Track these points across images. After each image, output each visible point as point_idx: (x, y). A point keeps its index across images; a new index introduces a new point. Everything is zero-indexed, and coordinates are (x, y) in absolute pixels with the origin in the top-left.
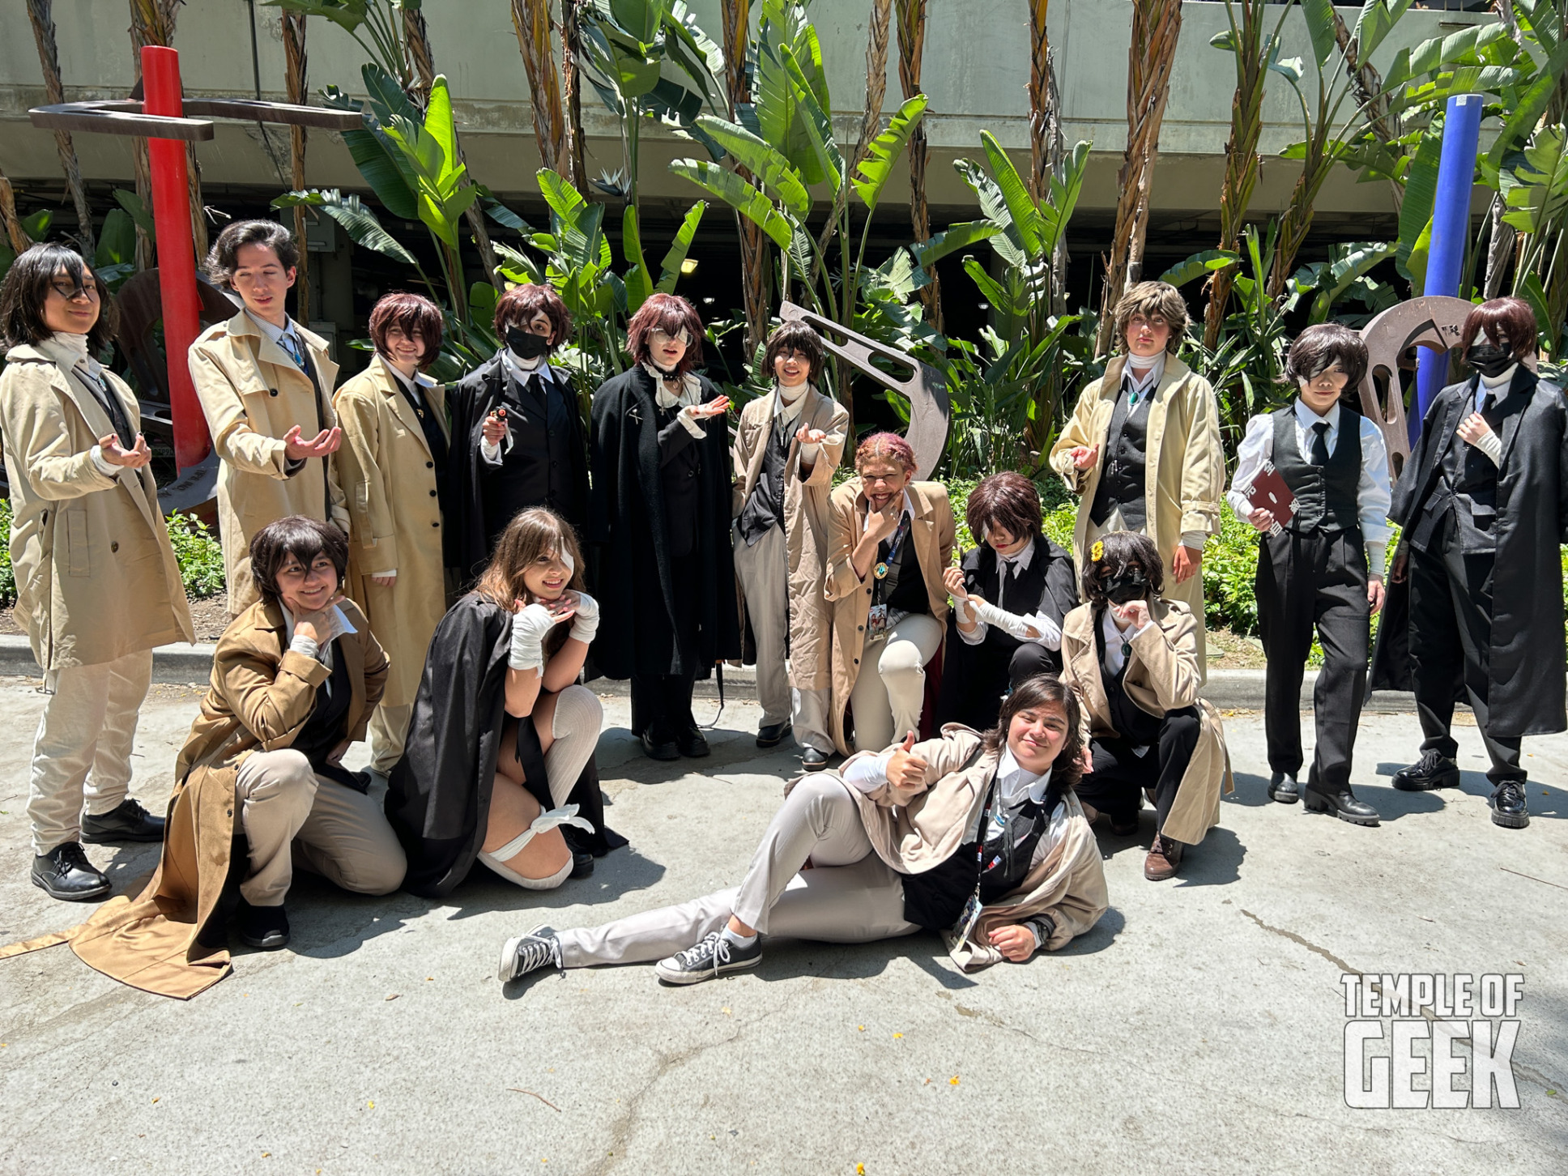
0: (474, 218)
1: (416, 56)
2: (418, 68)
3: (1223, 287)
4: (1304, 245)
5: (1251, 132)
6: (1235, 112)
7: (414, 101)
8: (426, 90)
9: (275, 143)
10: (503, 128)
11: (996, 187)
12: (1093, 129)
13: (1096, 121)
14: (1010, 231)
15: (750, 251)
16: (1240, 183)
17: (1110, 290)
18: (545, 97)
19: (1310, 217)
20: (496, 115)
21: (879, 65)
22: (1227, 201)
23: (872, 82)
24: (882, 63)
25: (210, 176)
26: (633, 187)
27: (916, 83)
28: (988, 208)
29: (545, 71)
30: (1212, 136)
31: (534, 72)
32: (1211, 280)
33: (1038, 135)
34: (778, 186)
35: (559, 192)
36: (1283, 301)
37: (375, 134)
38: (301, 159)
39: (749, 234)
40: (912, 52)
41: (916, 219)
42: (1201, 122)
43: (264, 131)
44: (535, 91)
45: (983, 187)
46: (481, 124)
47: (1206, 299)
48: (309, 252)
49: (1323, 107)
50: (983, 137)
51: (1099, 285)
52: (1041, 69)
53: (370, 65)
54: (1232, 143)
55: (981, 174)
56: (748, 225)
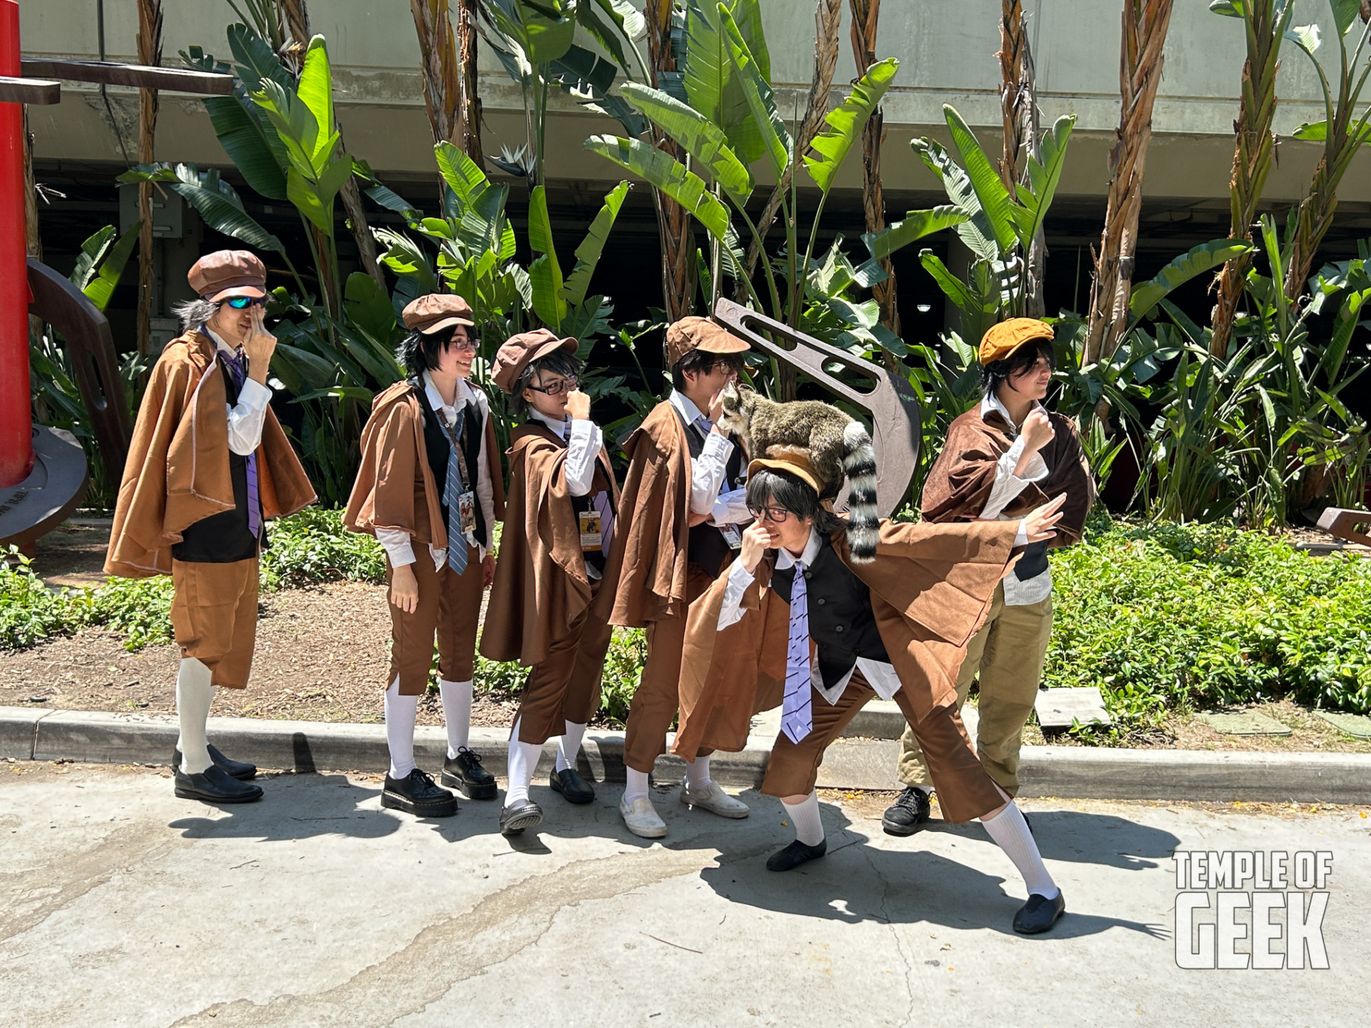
0: (350, 200)
1: (290, 16)
2: (291, 29)
3: (1234, 286)
4: (1324, 240)
5: (1265, 108)
6: (1245, 85)
7: (286, 65)
8: (302, 55)
9: (119, 113)
10: (385, 98)
11: (961, 172)
12: (1071, 104)
13: (1074, 95)
14: (980, 220)
15: (673, 238)
16: (1252, 166)
17: (1100, 288)
18: (439, 63)
19: (1333, 207)
20: (377, 84)
21: (831, 28)
22: (1238, 186)
23: (822, 48)
24: (834, 26)
25: (44, 151)
26: (538, 165)
27: (871, 50)
28: (954, 193)
29: (440, 34)
30: (1210, 114)
31: (427, 33)
32: (1219, 276)
33: (1011, 110)
34: (714, 165)
35: (458, 170)
36: (1304, 304)
37: (241, 102)
38: (150, 131)
39: (672, 222)
40: (866, 15)
41: (869, 205)
42: (1197, 98)
43: (106, 100)
44: (427, 55)
45: (946, 170)
46: (360, 93)
47: (1213, 300)
48: (154, 238)
49: (1346, 81)
50: (948, 112)
51: (1086, 282)
52: (1014, 35)
53: (237, 24)
54: (1243, 120)
55: (943, 156)
56: (672, 212)
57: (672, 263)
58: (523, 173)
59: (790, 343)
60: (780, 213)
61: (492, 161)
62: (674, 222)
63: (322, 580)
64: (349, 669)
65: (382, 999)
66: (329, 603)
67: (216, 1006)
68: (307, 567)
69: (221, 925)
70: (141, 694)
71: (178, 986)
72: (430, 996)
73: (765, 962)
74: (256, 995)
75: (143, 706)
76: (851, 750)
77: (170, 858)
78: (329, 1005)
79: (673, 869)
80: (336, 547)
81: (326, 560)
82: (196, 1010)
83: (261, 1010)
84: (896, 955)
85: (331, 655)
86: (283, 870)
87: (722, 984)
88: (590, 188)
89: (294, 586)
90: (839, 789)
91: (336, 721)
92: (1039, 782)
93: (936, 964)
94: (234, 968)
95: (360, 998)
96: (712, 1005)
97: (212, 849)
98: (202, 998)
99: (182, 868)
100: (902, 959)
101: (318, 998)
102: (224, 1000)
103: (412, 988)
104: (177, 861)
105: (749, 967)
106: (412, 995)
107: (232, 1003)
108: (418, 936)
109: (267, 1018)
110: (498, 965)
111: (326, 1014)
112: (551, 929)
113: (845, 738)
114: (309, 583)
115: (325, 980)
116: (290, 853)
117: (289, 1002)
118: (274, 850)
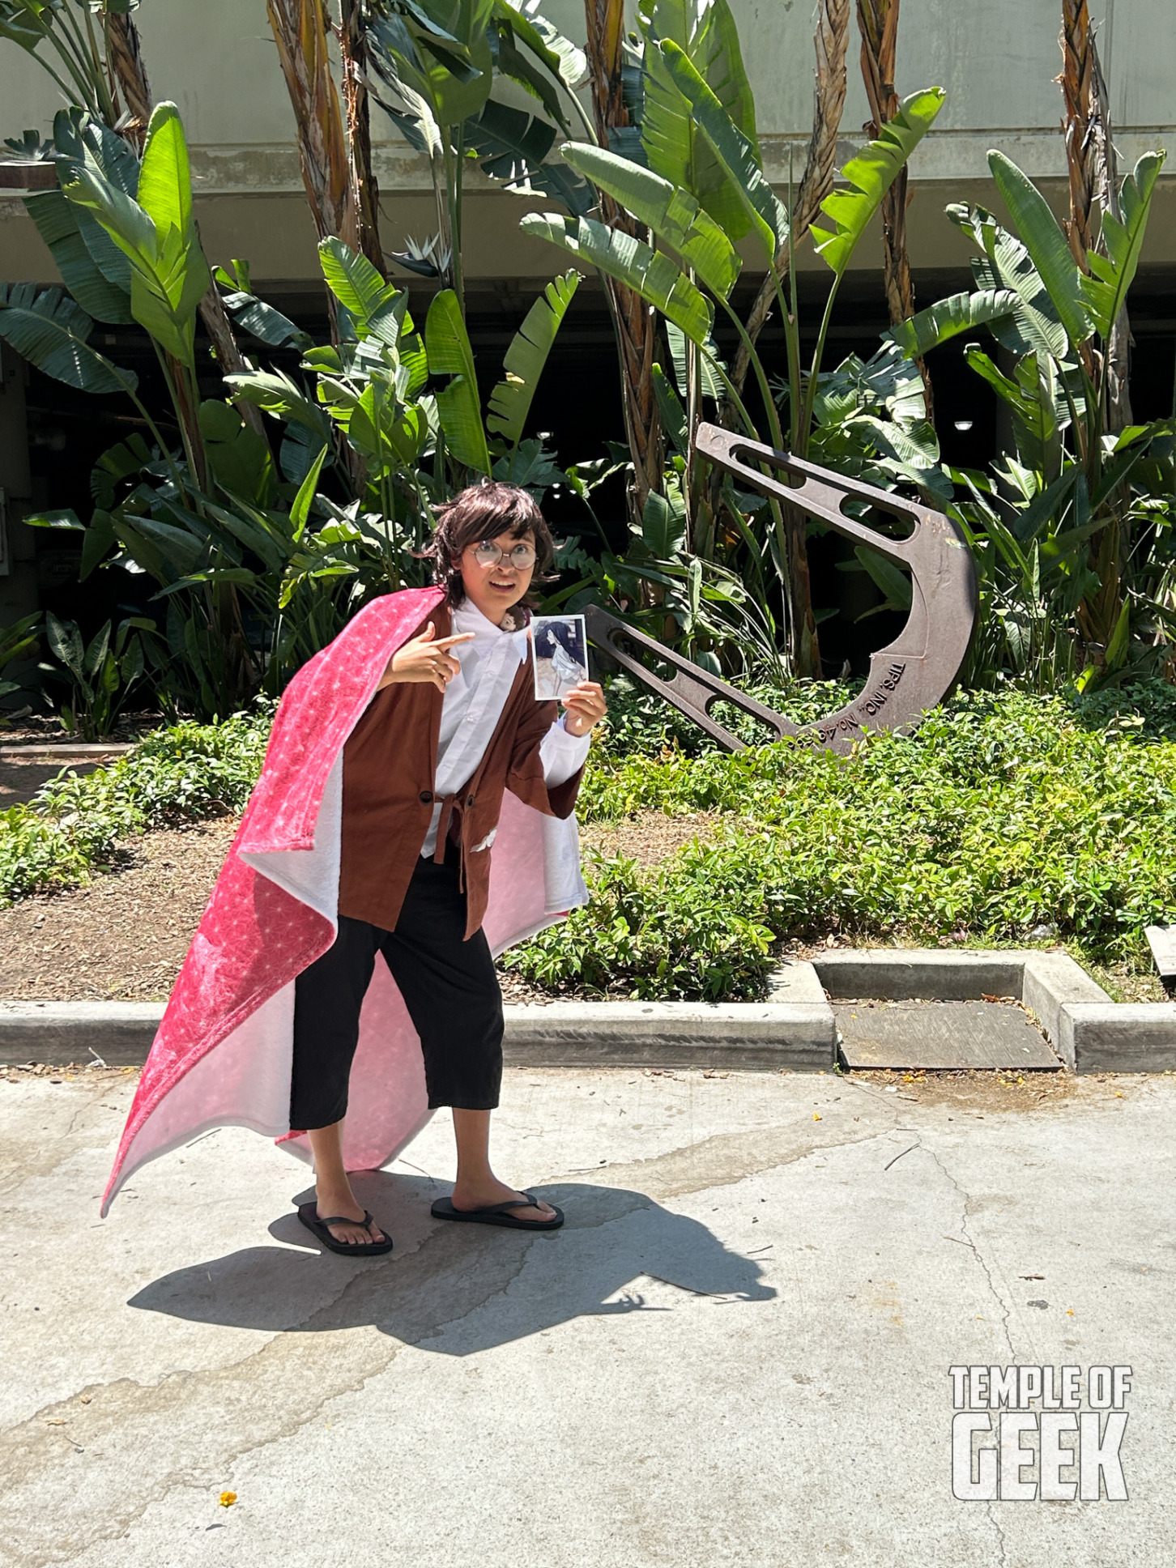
1: (125, 82)
2: (127, 99)
8: (140, 132)
10: (252, 185)
14: (1043, 302)
15: (634, 348)
18: (319, 132)
20: (240, 166)
21: (836, 54)
23: (824, 81)
24: (839, 52)
27: (887, 82)
28: (1006, 269)
29: (319, 93)
31: (302, 95)
33: (1079, 152)
39: (632, 326)
40: (880, 36)
41: (892, 290)
44: (304, 123)
46: (219, 180)
50: (993, 160)
52: (1079, 51)
56: (632, 312)
57: (633, 381)
58: (435, 272)
59: (796, 478)
60: (775, 306)
61: (394, 258)
62: (635, 328)
63: (201, 817)
65: (306, 1373)
66: (213, 846)
67: (89, 1389)
68: (181, 800)
69: (91, 1279)
71: (39, 1362)
72: (368, 1367)
73: (812, 1310)
74: (141, 1372)
76: (905, 1016)
77: (22, 1189)
78: (236, 1384)
79: (679, 1184)
80: (218, 773)
81: (207, 791)
82: (64, 1395)
83: (149, 1393)
84: (986, 1294)
86: (170, 1202)
87: (755, 1342)
88: (522, 289)
89: (167, 826)
90: (893, 1069)
92: (1162, 1052)
93: (1043, 1305)
94: (110, 1336)
95: (277, 1373)
96: (745, 1371)
97: (76, 1175)
98: (71, 1379)
99: (38, 1203)
100: (997, 1300)
101: (223, 1374)
102: (100, 1381)
103: (345, 1357)
104: (31, 1194)
105: (791, 1316)
106: (346, 1366)
107: (110, 1384)
108: (348, 1286)
109: (156, 1404)
110: (455, 1322)
111: (234, 1395)
112: (523, 1271)
113: (896, 1001)
115: (230, 1350)
116: (177, 1178)
117: (185, 1380)
118: (157, 1175)
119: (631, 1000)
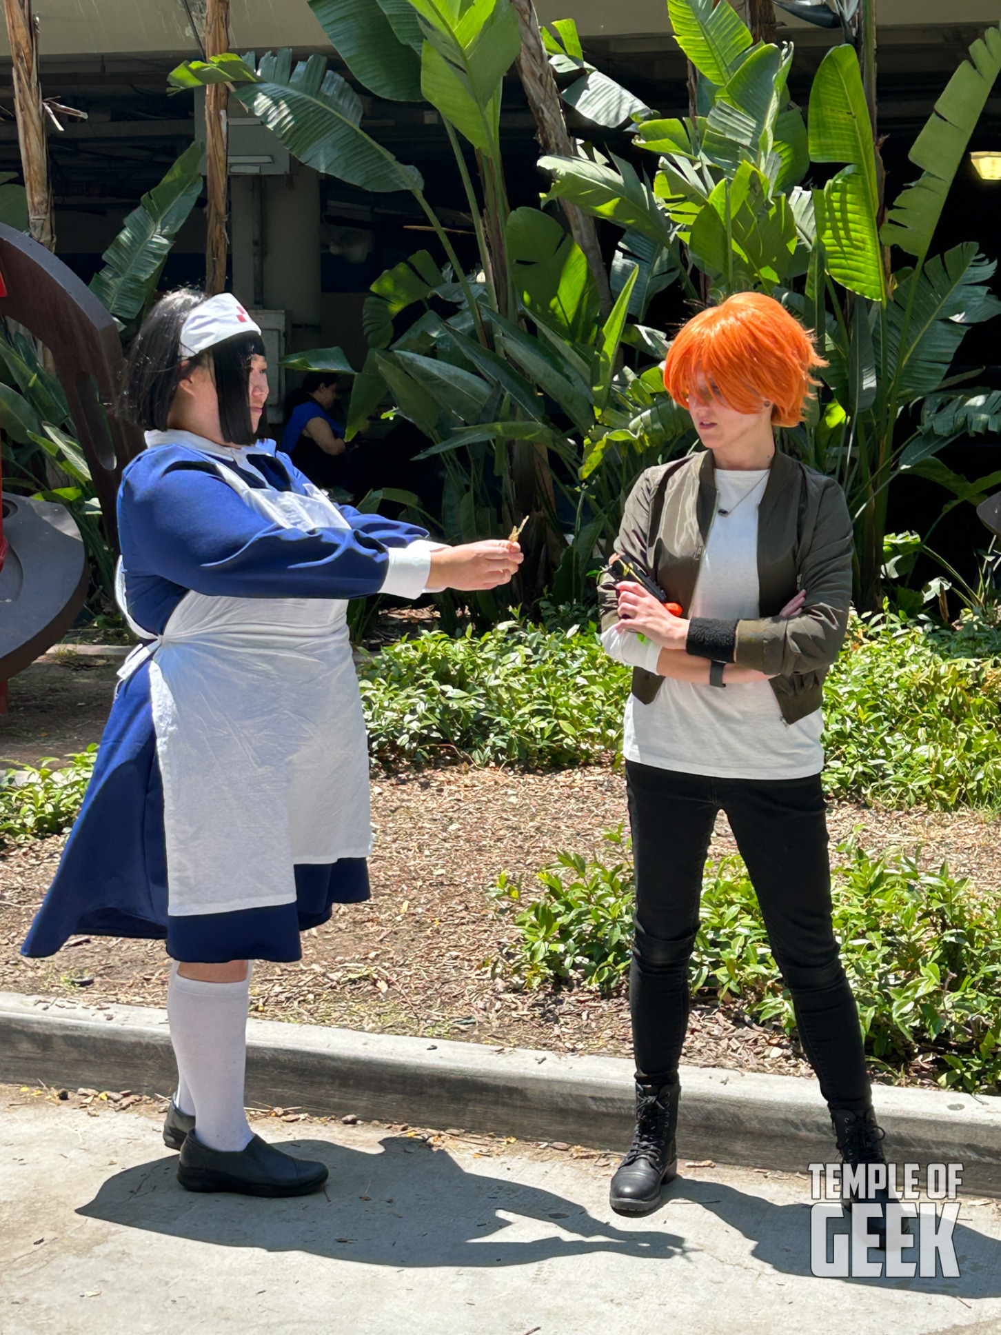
25: (53, 43)
26: (866, 6)
58: (836, 22)
61: (781, 4)
63: (429, 762)
64: (428, 932)
66: (432, 805)
68: (403, 740)
70: (88, 961)
75: (83, 984)
80: (454, 705)
81: (437, 728)
85: (406, 904)
89: (383, 774)
91: (382, 1032)
97: (120, 1260)
104: (54, 1280)
114: (407, 768)
116: (244, 1280)
118: (220, 1273)
119: (939, 1087)
